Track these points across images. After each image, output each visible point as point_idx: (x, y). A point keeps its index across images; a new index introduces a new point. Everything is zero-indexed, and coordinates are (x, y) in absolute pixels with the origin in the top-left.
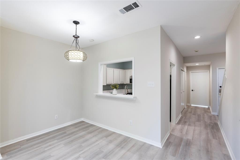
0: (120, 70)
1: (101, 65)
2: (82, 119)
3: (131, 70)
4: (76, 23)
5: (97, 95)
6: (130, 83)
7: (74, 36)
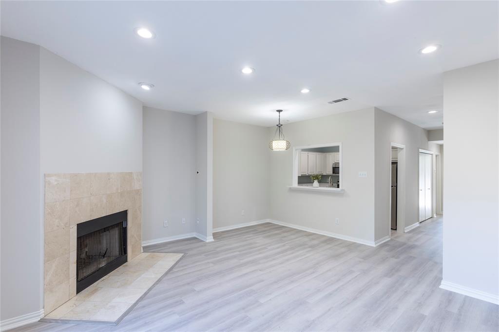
0: (317, 153)
1: (296, 150)
2: (268, 221)
3: (338, 153)
4: (279, 111)
5: (290, 188)
6: (333, 173)
7: (277, 125)
